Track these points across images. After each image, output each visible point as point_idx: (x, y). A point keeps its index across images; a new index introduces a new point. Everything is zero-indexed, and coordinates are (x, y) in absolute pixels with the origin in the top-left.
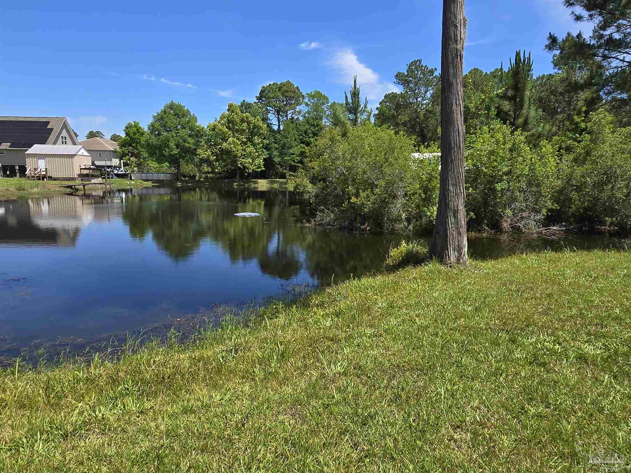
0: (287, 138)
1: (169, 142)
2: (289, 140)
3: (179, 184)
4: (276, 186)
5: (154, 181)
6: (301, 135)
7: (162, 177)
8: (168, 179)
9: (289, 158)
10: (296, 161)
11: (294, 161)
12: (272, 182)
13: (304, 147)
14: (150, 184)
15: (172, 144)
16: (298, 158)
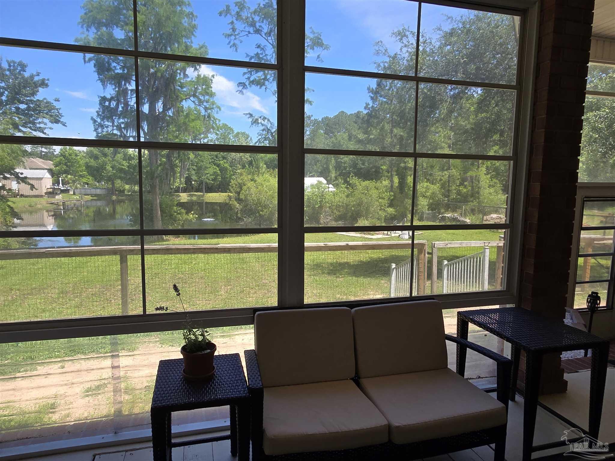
0: (203, 162)
1: (106, 165)
2: (204, 163)
3: (114, 197)
4: (194, 198)
5: (92, 195)
6: (213, 158)
7: (98, 192)
8: (104, 193)
9: (205, 177)
10: (211, 179)
11: (209, 180)
12: (191, 196)
13: (216, 168)
14: (89, 198)
15: (109, 168)
16: (212, 177)
